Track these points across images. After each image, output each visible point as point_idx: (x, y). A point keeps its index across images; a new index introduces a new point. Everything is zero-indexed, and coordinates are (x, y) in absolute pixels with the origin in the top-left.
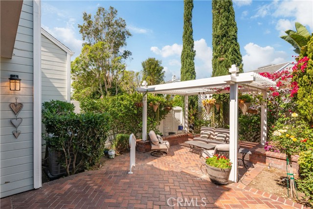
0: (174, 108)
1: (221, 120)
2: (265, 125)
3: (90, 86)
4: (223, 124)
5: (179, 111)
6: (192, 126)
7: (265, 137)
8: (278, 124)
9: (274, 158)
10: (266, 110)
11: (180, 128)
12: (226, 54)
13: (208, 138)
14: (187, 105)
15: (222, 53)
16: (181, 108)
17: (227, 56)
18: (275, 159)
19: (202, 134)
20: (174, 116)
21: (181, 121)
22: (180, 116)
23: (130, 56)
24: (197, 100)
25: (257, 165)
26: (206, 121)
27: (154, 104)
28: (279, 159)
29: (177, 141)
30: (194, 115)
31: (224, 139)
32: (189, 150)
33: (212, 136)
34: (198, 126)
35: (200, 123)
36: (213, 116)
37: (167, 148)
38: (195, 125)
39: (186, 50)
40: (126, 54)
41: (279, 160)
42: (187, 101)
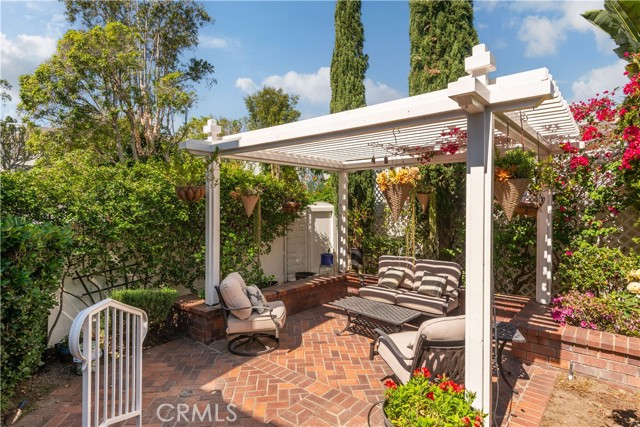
0: (313, 207)
1: (431, 236)
2: (548, 248)
3: (83, 147)
4: (436, 247)
5: (325, 214)
6: (357, 253)
7: (547, 282)
8: (584, 244)
9: (584, 347)
10: (550, 208)
11: (327, 259)
12: (446, 57)
13: (399, 287)
14: (345, 197)
15: (434, 57)
16: (330, 207)
17: (446, 65)
18: (587, 351)
19: (383, 275)
20: (313, 227)
21: (332, 240)
22: (329, 228)
23: (209, 75)
24: (373, 186)
25: (534, 366)
26: (394, 239)
27: (246, 193)
28: (598, 350)
29: (315, 296)
30: (362, 224)
31: (440, 289)
32: (345, 326)
33: (407, 282)
34: (372, 252)
35: (379, 244)
36: (413, 226)
37: (274, 326)
38: (365, 250)
39: (344, 50)
40: (198, 69)
41: (599, 354)
42: (345, 186)
